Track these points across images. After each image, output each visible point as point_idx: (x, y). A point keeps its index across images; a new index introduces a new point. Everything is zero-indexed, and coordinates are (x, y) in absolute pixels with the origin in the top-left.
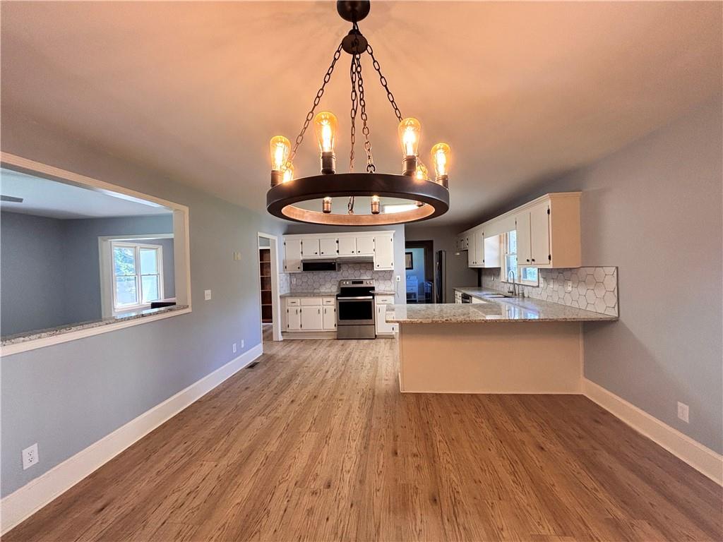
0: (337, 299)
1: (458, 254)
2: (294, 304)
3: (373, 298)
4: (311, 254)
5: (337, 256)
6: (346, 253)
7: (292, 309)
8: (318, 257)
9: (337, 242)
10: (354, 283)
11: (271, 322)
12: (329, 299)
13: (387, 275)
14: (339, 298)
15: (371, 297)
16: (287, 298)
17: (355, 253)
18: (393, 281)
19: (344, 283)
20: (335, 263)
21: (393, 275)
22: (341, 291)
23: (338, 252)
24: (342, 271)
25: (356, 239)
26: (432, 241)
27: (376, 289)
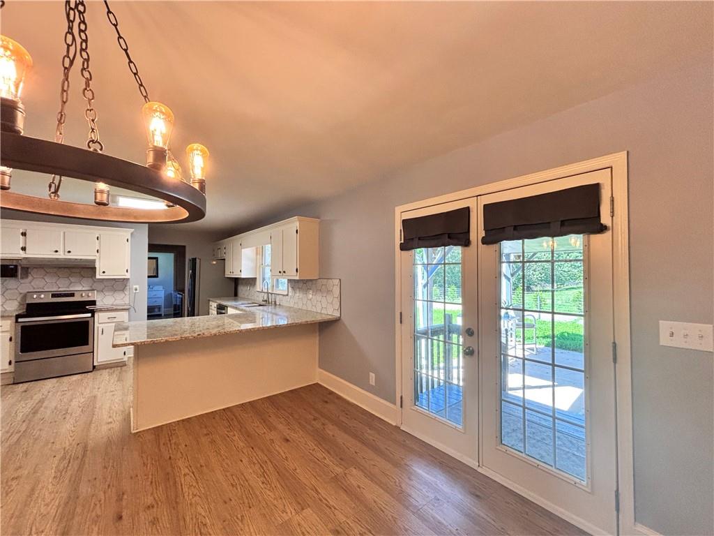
0: (17, 322)
1: (214, 263)
3: (93, 316)
5: (22, 255)
6: (42, 252)
9: (24, 234)
10: (54, 296)
13: (119, 285)
14: (20, 320)
15: (89, 315)
17: (60, 252)
18: (127, 293)
19: (35, 296)
20: (16, 266)
21: (128, 284)
22: (27, 309)
23: (24, 249)
24: (30, 278)
25: (64, 233)
26: (184, 247)
27: (97, 304)
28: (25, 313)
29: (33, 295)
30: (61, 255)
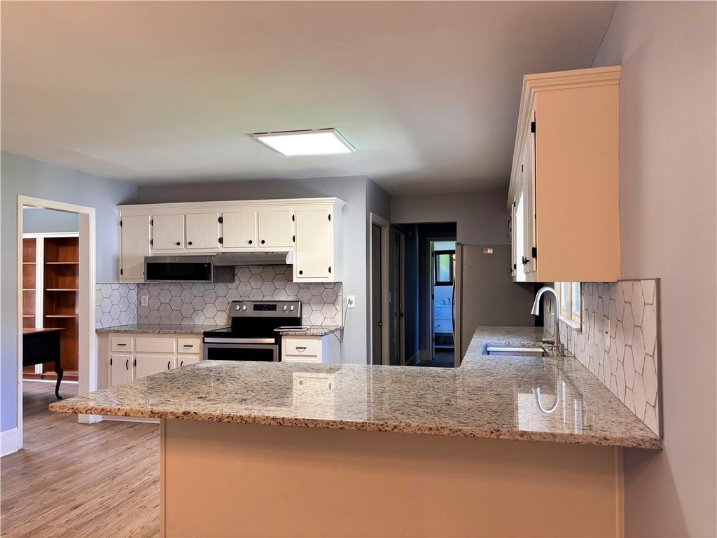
0: (204, 342)
1: (490, 251)
2: (123, 348)
3: (278, 342)
4: (168, 246)
5: (220, 249)
6: (237, 244)
7: (119, 359)
8: (183, 251)
9: (220, 220)
10: (258, 307)
11: (76, 379)
12: (189, 341)
13: (328, 292)
14: (207, 340)
15: (272, 340)
16: (110, 335)
17: (255, 243)
18: (339, 308)
19: (238, 307)
20: (209, 264)
21: (340, 294)
22: (233, 325)
23: (221, 241)
24: (237, 282)
25: (258, 213)
26: (454, 224)
27: (304, 322)
28: (230, 331)
29: (236, 305)
30: (257, 248)
